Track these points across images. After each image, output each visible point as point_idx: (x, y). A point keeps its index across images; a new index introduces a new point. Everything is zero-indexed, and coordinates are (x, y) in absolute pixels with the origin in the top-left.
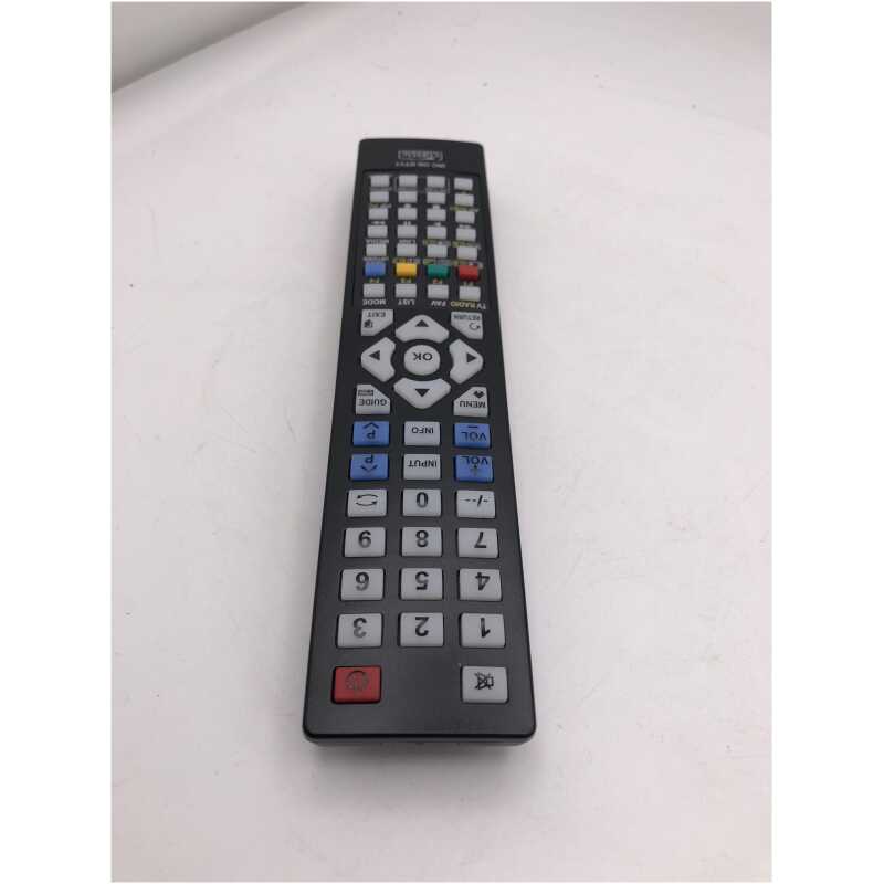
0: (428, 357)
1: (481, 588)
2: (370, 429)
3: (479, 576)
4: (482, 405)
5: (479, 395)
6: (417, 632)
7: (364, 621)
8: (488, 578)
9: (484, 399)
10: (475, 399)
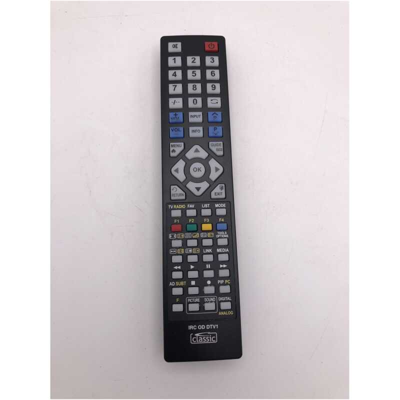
0: (195, 170)
1: (175, 72)
2: (216, 132)
3: (175, 76)
4: (172, 146)
5: (174, 151)
6: (195, 59)
7: (211, 62)
8: (173, 75)
9: (171, 149)
10: (175, 149)
